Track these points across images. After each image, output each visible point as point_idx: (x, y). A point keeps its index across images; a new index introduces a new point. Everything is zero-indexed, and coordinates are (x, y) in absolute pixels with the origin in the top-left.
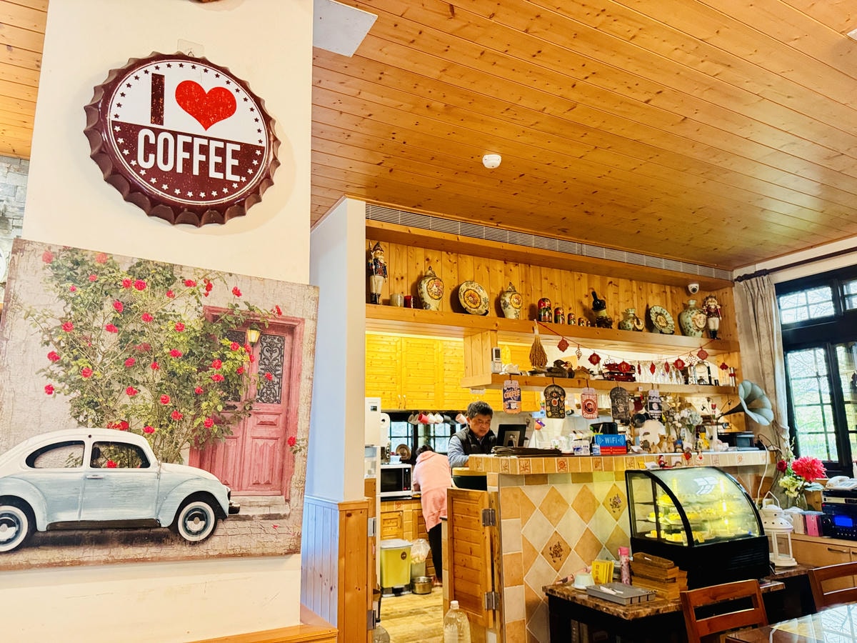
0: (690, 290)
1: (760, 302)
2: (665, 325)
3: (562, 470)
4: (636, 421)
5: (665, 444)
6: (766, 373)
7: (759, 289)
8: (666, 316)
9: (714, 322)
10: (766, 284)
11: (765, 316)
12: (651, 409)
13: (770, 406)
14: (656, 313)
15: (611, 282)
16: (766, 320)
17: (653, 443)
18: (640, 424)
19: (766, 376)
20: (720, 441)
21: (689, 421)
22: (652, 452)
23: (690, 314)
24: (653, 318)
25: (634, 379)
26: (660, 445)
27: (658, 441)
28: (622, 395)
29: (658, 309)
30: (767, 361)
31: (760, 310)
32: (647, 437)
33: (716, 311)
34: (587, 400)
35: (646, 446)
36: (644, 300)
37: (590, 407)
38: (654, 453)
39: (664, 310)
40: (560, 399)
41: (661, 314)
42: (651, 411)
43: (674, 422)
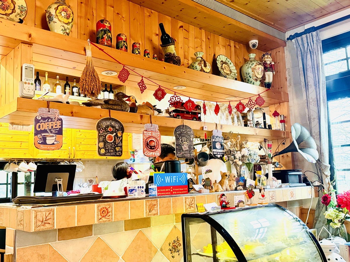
0: (251, 45)
1: (309, 56)
2: (229, 72)
3: (104, 219)
4: (200, 160)
5: (226, 182)
6: (312, 117)
7: (308, 45)
8: (230, 66)
9: (269, 76)
10: (315, 39)
11: (313, 67)
12: (215, 148)
13: (316, 147)
14: (222, 61)
15: (182, 27)
16: (313, 72)
17: (216, 181)
18: (203, 163)
19: (312, 120)
20: (275, 179)
21: (248, 160)
22: (214, 190)
23: (250, 65)
24: (219, 65)
25: (199, 119)
26: (221, 183)
27: (219, 179)
28: (187, 134)
29: (223, 58)
30: (313, 107)
31: (309, 62)
32: (209, 175)
33: (271, 66)
34: (150, 137)
35: (207, 184)
36: (212, 49)
37: (153, 144)
38: (216, 191)
39: (228, 60)
40: (117, 135)
41: (225, 63)
42: (214, 150)
43: (235, 161)
